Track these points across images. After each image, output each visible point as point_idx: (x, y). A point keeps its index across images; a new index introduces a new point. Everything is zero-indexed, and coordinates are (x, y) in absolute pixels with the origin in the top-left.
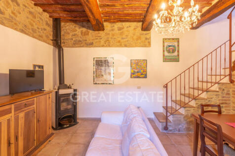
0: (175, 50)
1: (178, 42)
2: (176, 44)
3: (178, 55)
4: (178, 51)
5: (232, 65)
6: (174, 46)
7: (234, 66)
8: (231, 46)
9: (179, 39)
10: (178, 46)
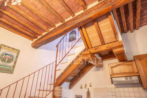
0: (12, 60)
1: (18, 53)
2: (15, 55)
3: (14, 67)
4: (15, 62)
5: (56, 82)
6: (12, 56)
7: (56, 83)
8: (56, 66)
9: (20, 51)
10: (17, 57)
